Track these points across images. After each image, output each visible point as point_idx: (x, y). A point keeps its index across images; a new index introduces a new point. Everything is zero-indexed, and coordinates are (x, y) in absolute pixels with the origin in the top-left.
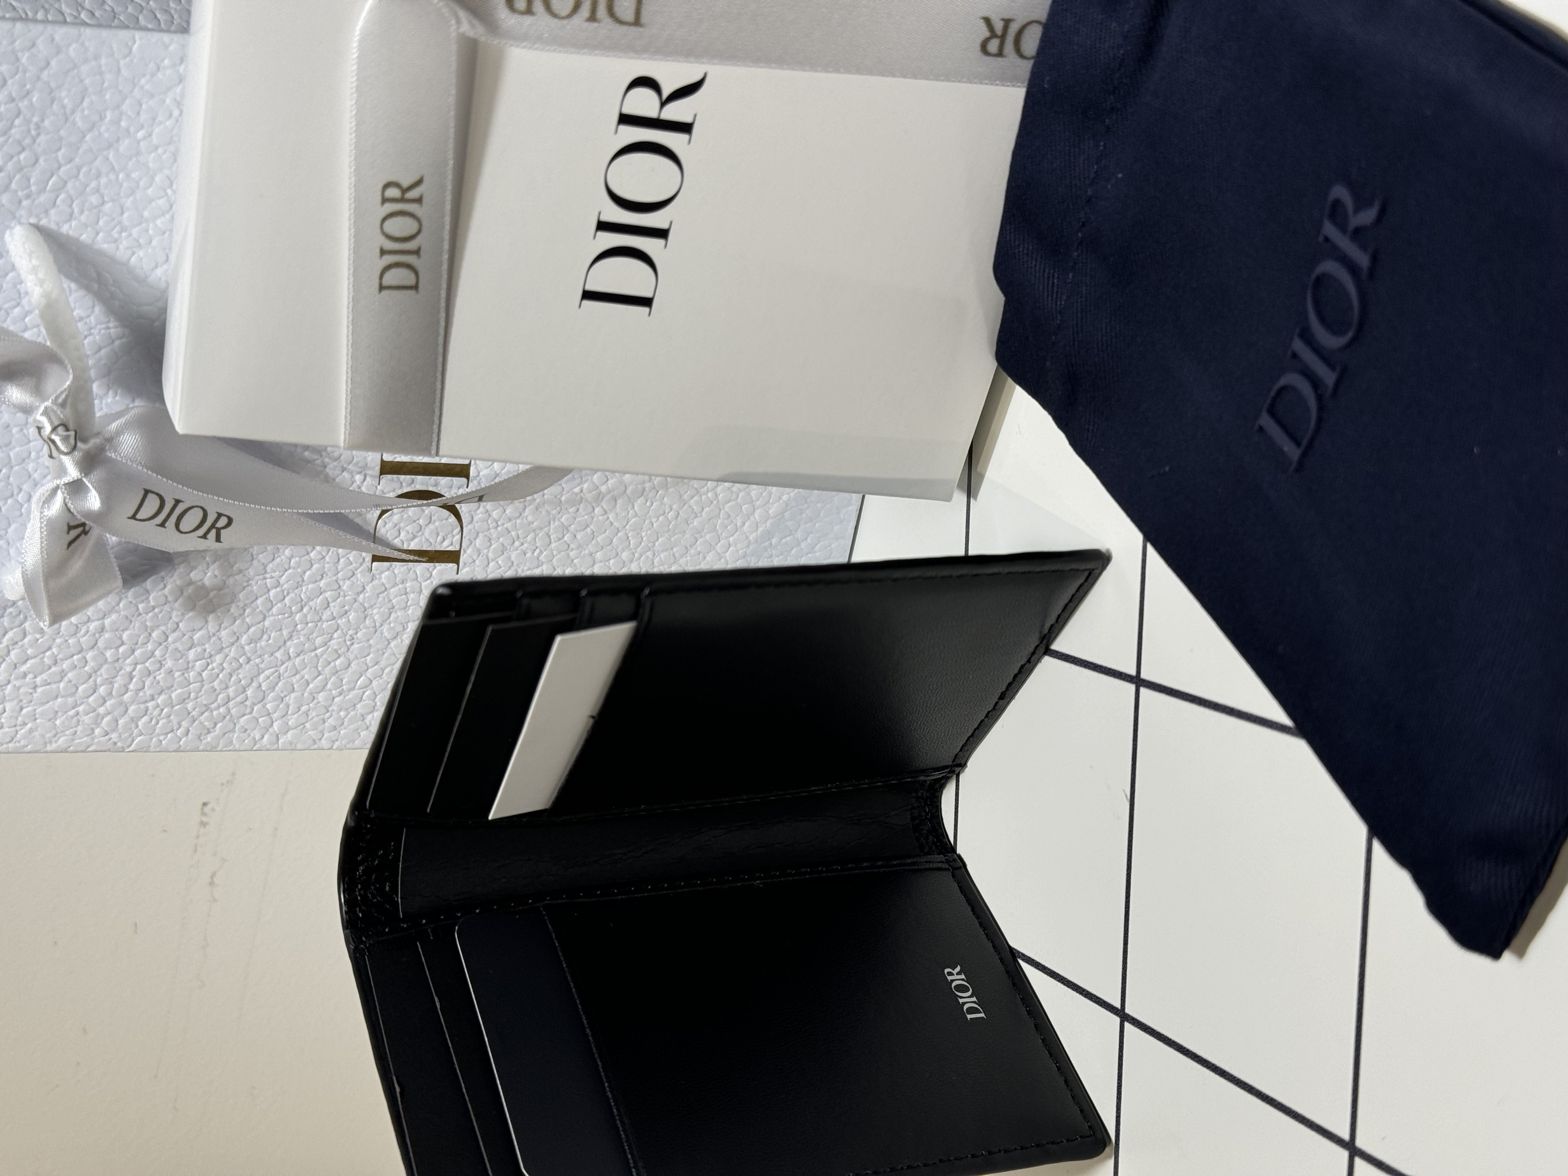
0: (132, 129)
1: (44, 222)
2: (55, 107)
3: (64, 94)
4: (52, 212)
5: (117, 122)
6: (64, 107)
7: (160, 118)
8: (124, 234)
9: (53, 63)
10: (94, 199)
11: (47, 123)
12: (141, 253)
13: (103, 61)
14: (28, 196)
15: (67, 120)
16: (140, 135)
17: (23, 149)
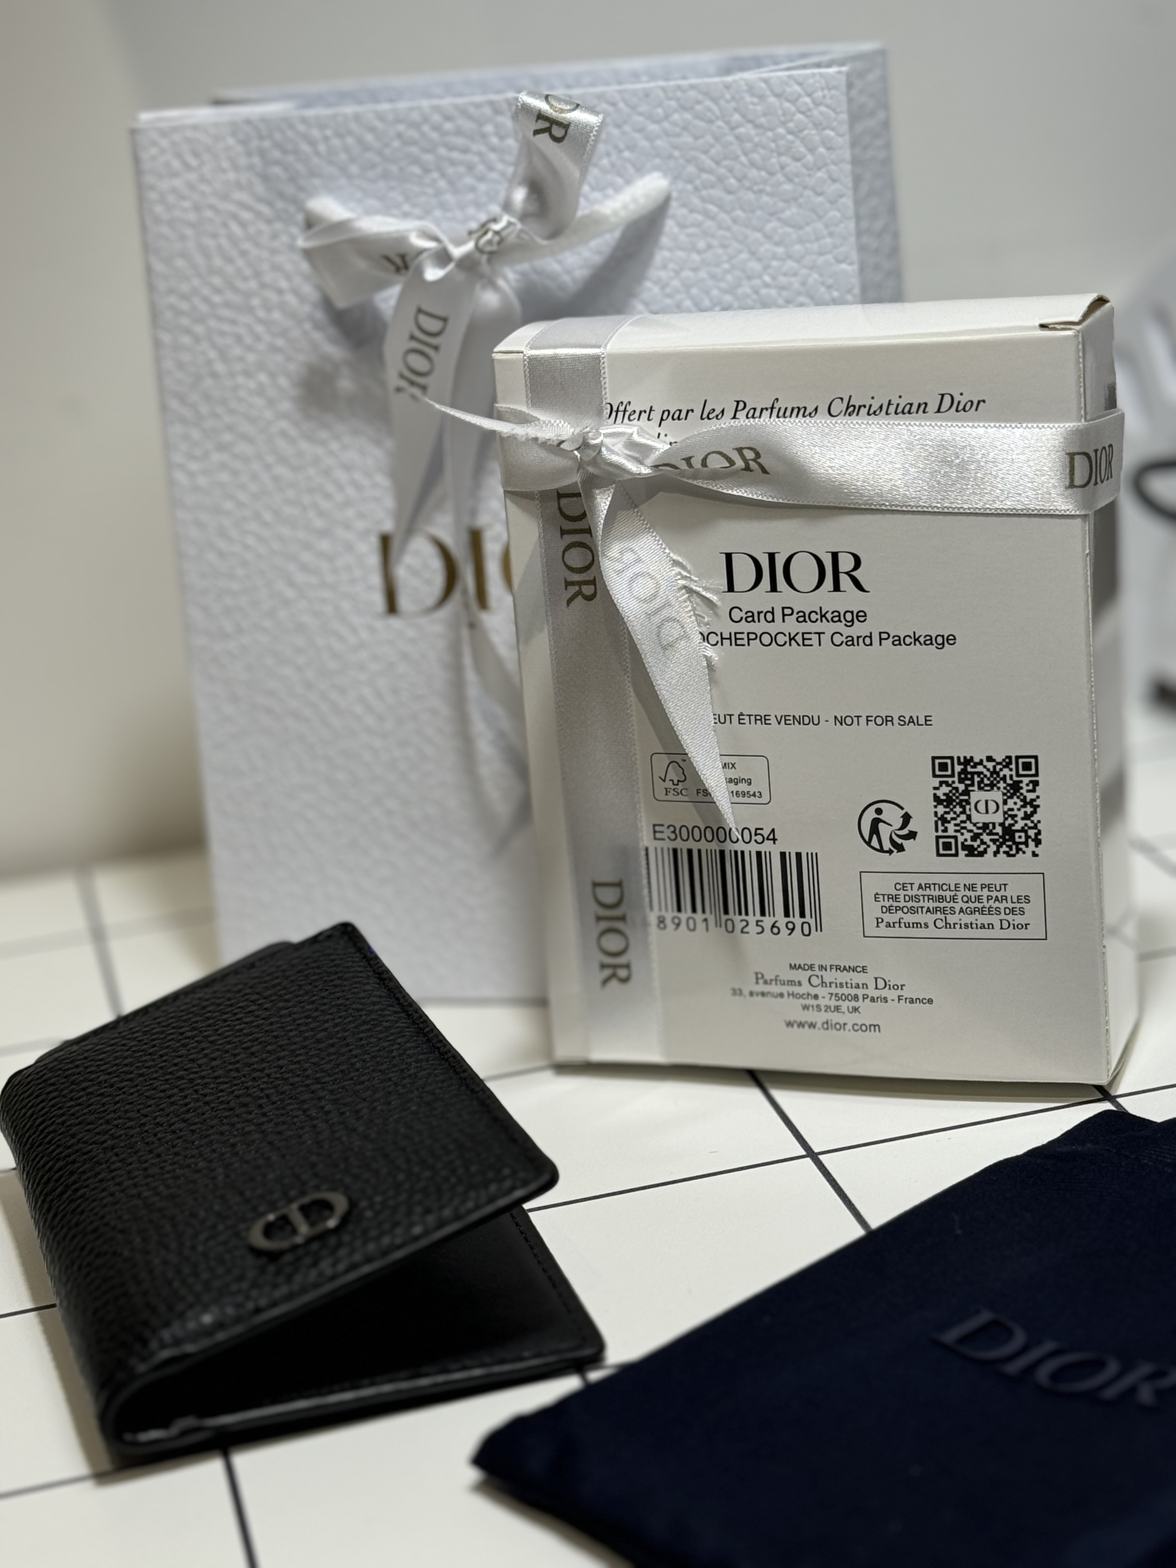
0: (771, 271)
1: (674, 204)
2: (781, 205)
3: (794, 210)
4: (684, 211)
5: (775, 257)
6: (782, 211)
7: (785, 294)
8: (672, 274)
9: (820, 199)
10: (701, 245)
11: (765, 199)
12: (656, 290)
13: (828, 241)
14: (696, 189)
15: (772, 214)
16: (767, 279)
17: (739, 180)
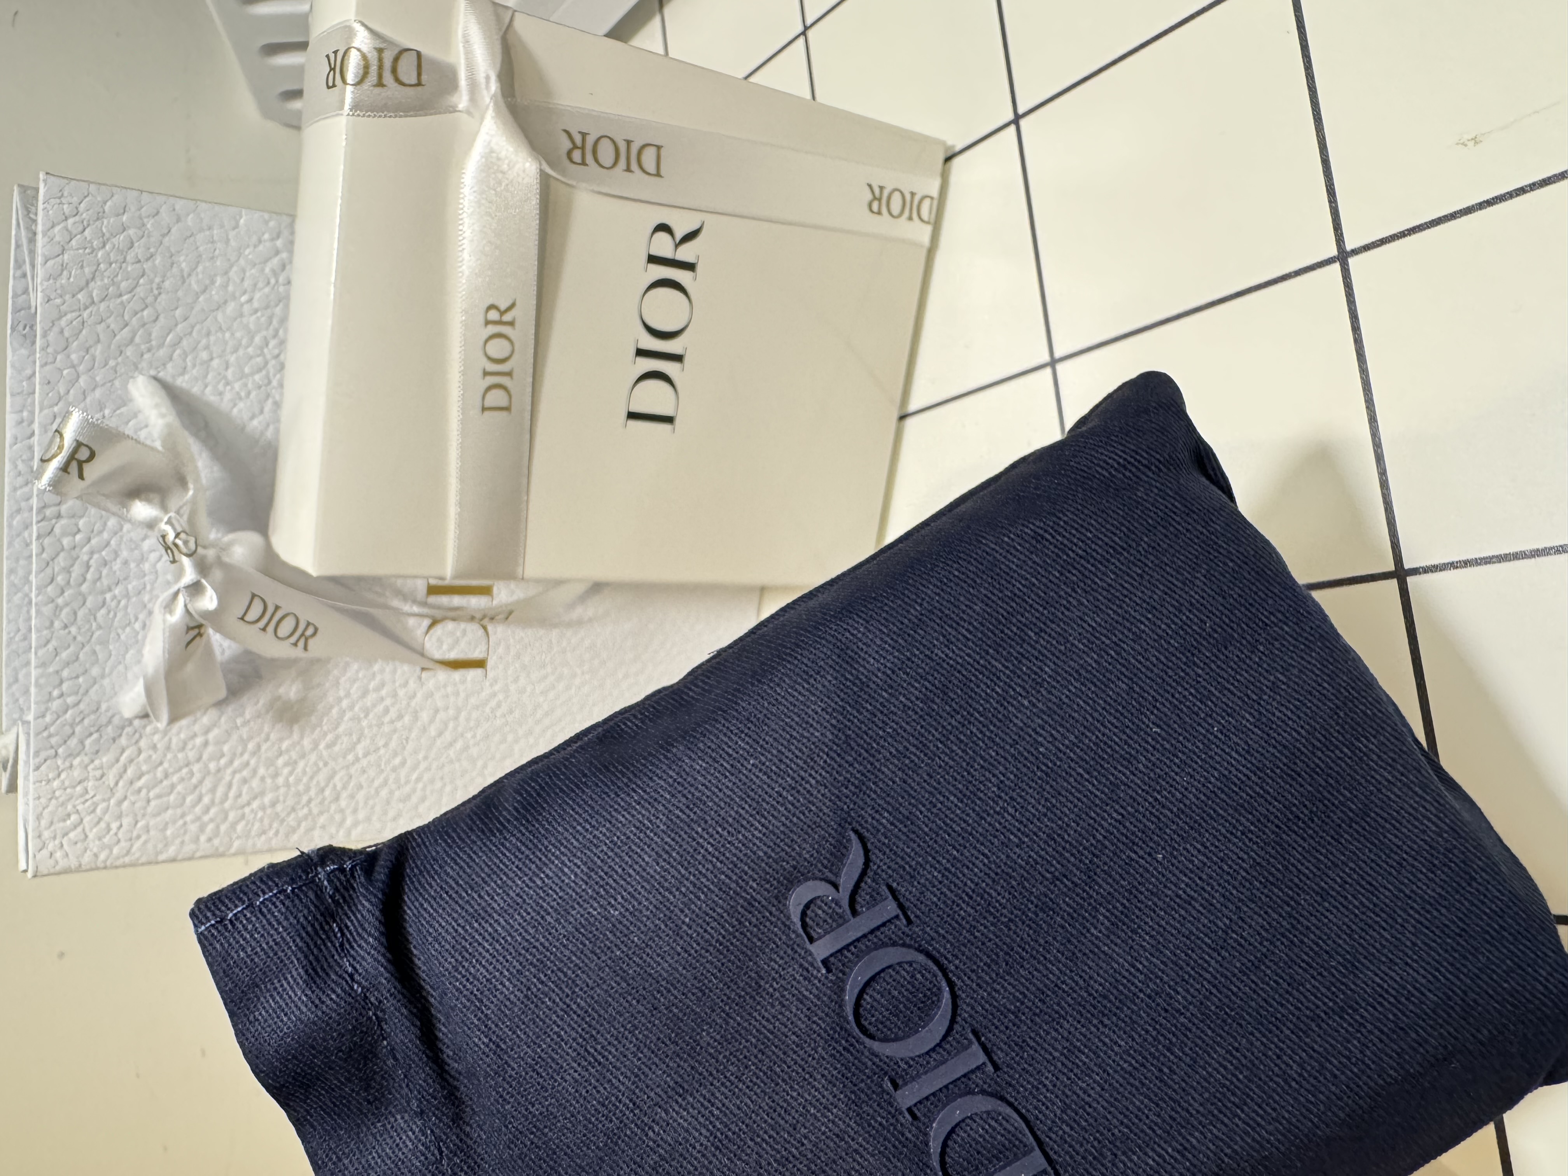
0: (237, 294)
1: (161, 375)
2: (174, 270)
3: (182, 259)
4: (169, 366)
5: (225, 286)
6: (182, 270)
7: (260, 285)
8: (228, 388)
9: (174, 231)
10: (204, 355)
11: (167, 284)
12: (241, 405)
13: (216, 232)
14: (149, 350)
15: (184, 282)
16: (244, 299)
17: (146, 307)
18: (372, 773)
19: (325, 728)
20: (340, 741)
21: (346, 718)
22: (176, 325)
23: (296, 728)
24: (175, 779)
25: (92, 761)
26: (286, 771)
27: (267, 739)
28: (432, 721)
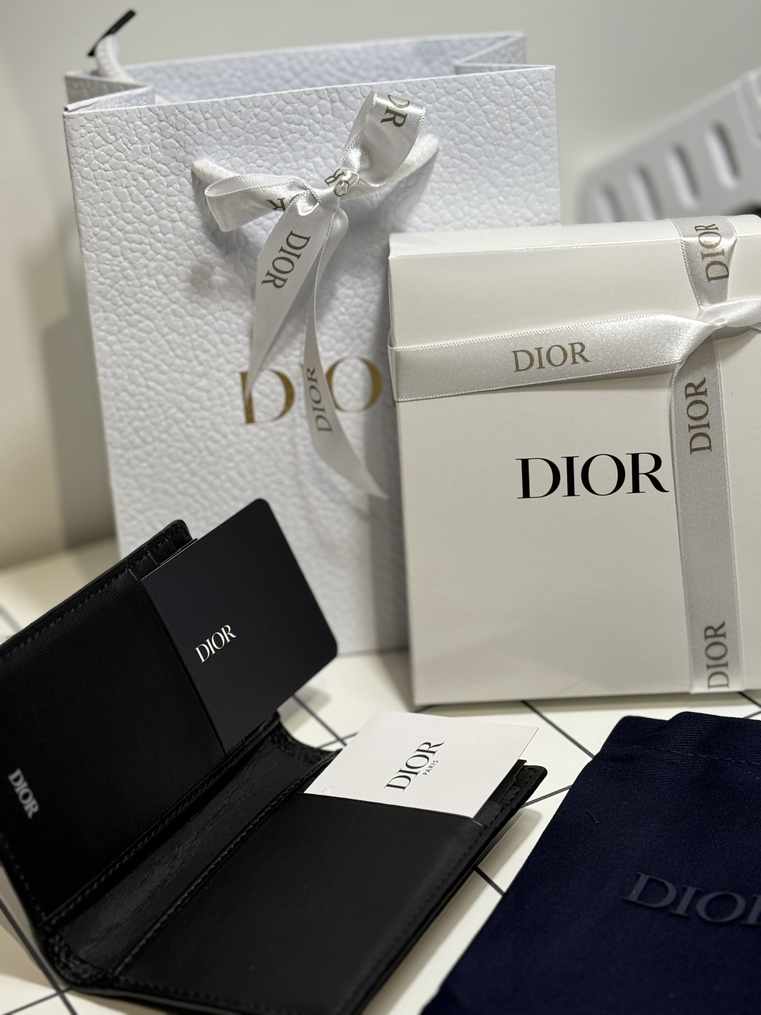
0: (504, 193)
2: (512, 152)
3: (520, 156)
4: (447, 158)
5: (507, 185)
6: (513, 157)
7: (513, 207)
8: (438, 197)
9: (537, 149)
10: (458, 179)
11: (502, 149)
12: (427, 208)
13: (542, 174)
14: (456, 144)
15: (505, 159)
17: (484, 138)
18: (153, 349)
19: (189, 307)
20: (178, 319)
21: (198, 321)
22: (475, 158)
23: (188, 284)
24: (146, 203)
25: (157, 145)
26: (153, 283)
27: (178, 264)
28: (199, 389)
